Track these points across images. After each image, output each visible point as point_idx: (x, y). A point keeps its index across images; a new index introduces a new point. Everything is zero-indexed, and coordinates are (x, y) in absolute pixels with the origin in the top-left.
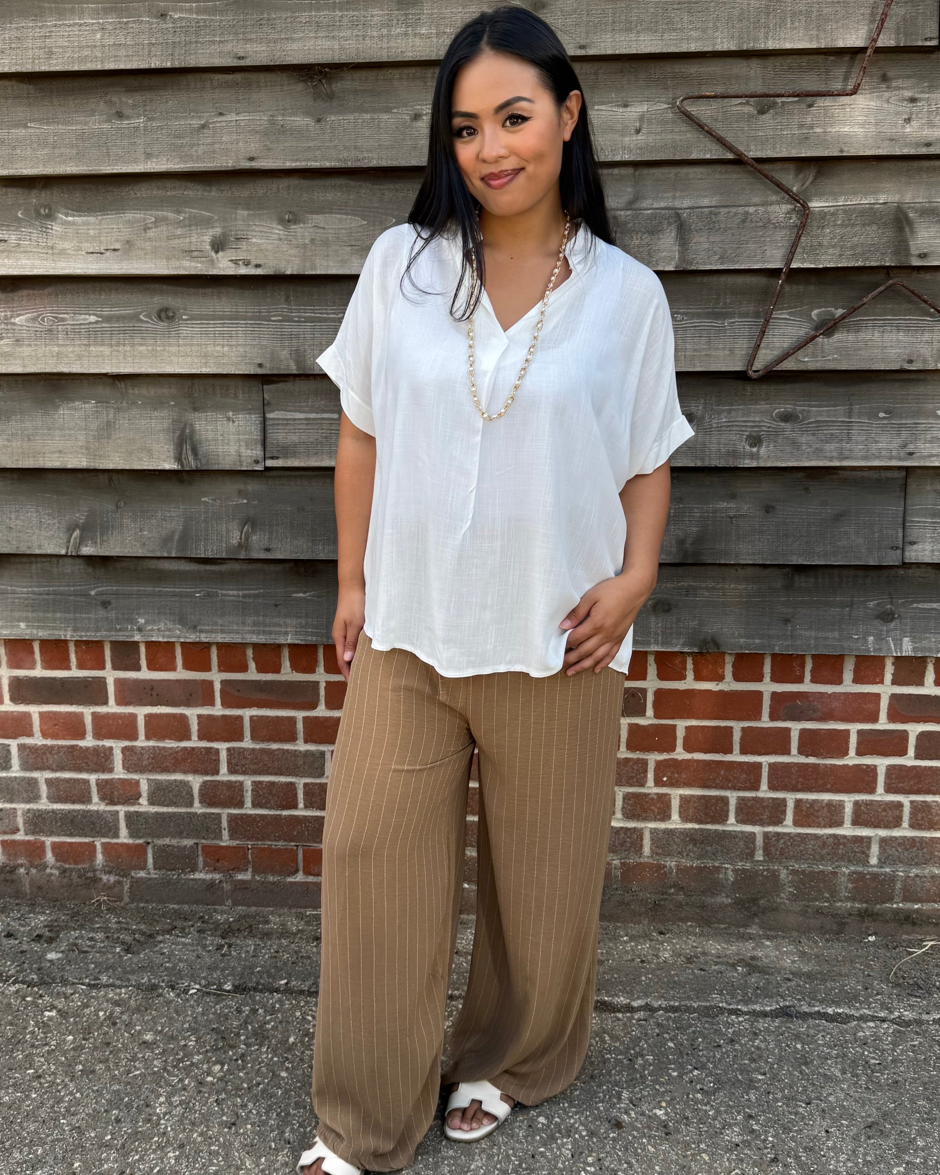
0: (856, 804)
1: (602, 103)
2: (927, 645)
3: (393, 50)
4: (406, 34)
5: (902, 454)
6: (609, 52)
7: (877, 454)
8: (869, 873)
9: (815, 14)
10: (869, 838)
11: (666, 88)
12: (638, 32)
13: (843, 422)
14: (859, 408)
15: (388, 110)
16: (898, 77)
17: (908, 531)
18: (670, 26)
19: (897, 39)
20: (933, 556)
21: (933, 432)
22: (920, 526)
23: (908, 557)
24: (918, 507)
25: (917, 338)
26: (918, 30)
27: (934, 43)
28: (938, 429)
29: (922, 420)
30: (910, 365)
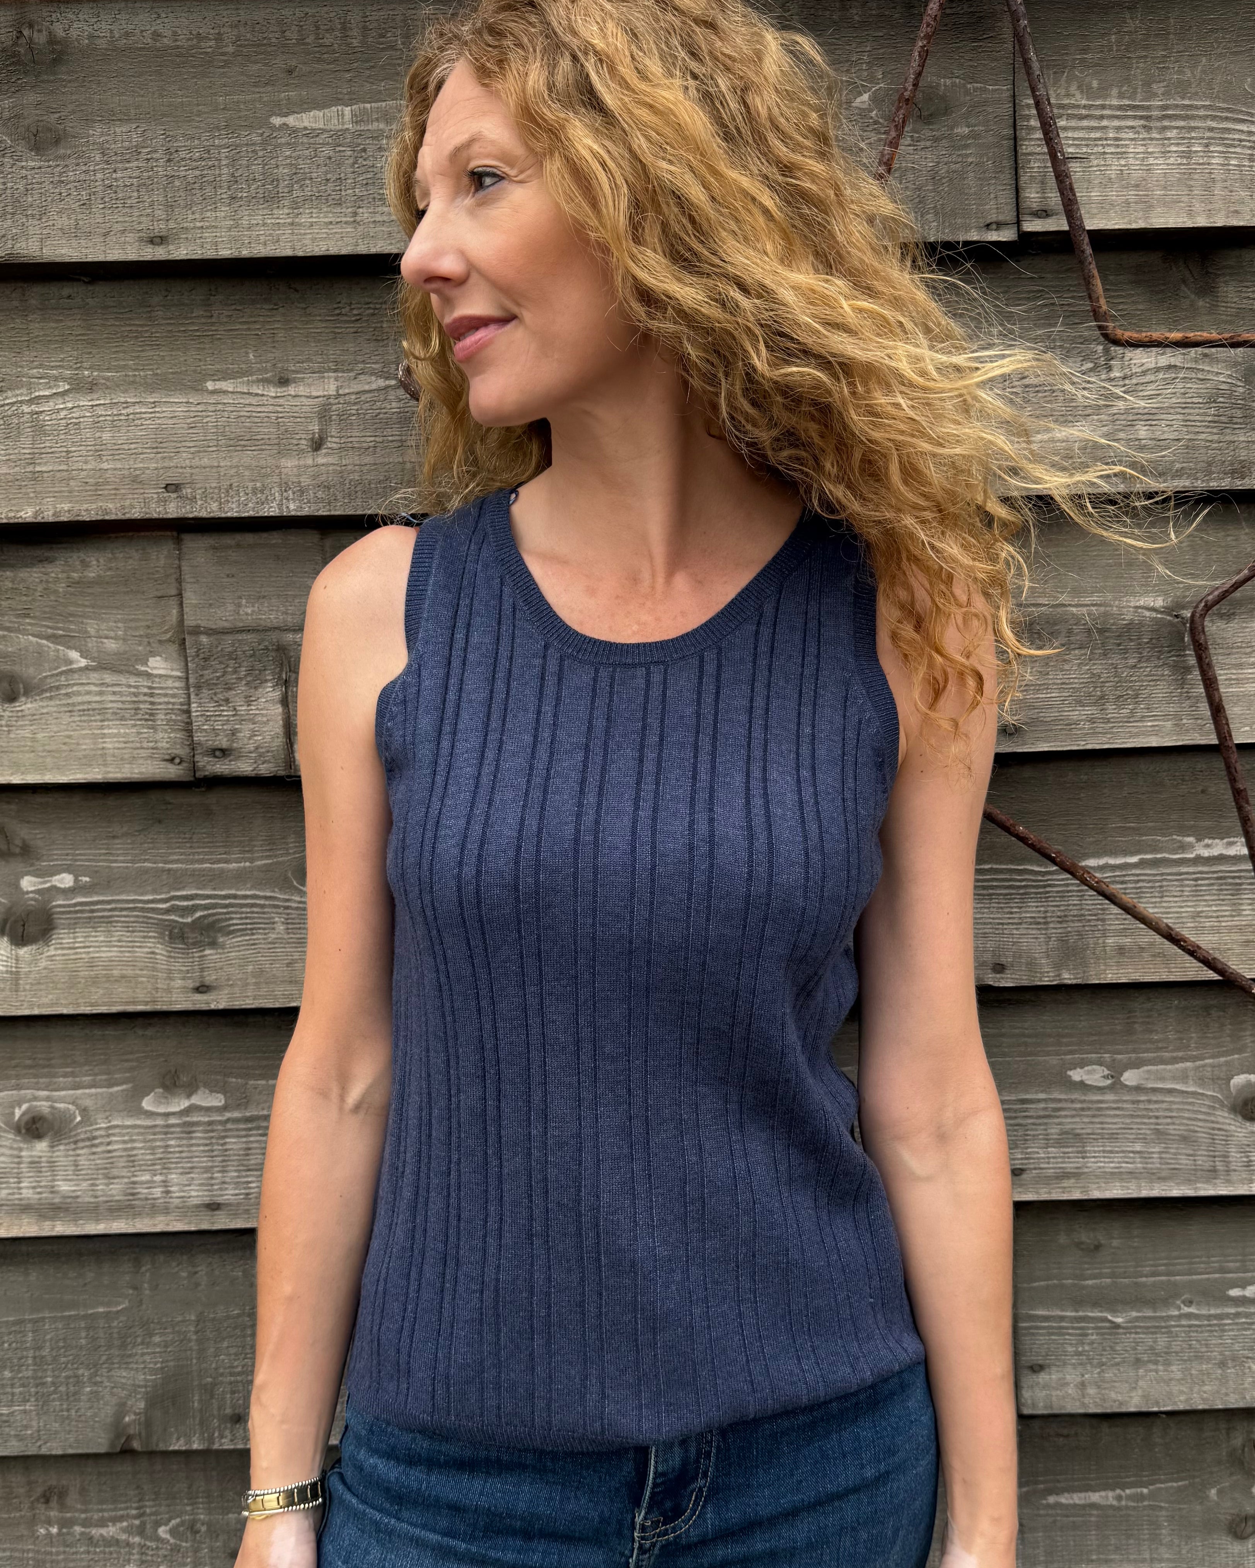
1: (225, 376)
6: (225, 253)
12: (295, 205)
17: (1026, 1341)
20: (1084, 1397)
21: (1064, 1120)
22: (1053, 1328)
23: (1029, 1402)
24: (1042, 1283)
25: (1011, 913)
26: (969, 205)
27: (1007, 235)
28: (1074, 1113)
29: (1036, 1092)
30: (998, 976)
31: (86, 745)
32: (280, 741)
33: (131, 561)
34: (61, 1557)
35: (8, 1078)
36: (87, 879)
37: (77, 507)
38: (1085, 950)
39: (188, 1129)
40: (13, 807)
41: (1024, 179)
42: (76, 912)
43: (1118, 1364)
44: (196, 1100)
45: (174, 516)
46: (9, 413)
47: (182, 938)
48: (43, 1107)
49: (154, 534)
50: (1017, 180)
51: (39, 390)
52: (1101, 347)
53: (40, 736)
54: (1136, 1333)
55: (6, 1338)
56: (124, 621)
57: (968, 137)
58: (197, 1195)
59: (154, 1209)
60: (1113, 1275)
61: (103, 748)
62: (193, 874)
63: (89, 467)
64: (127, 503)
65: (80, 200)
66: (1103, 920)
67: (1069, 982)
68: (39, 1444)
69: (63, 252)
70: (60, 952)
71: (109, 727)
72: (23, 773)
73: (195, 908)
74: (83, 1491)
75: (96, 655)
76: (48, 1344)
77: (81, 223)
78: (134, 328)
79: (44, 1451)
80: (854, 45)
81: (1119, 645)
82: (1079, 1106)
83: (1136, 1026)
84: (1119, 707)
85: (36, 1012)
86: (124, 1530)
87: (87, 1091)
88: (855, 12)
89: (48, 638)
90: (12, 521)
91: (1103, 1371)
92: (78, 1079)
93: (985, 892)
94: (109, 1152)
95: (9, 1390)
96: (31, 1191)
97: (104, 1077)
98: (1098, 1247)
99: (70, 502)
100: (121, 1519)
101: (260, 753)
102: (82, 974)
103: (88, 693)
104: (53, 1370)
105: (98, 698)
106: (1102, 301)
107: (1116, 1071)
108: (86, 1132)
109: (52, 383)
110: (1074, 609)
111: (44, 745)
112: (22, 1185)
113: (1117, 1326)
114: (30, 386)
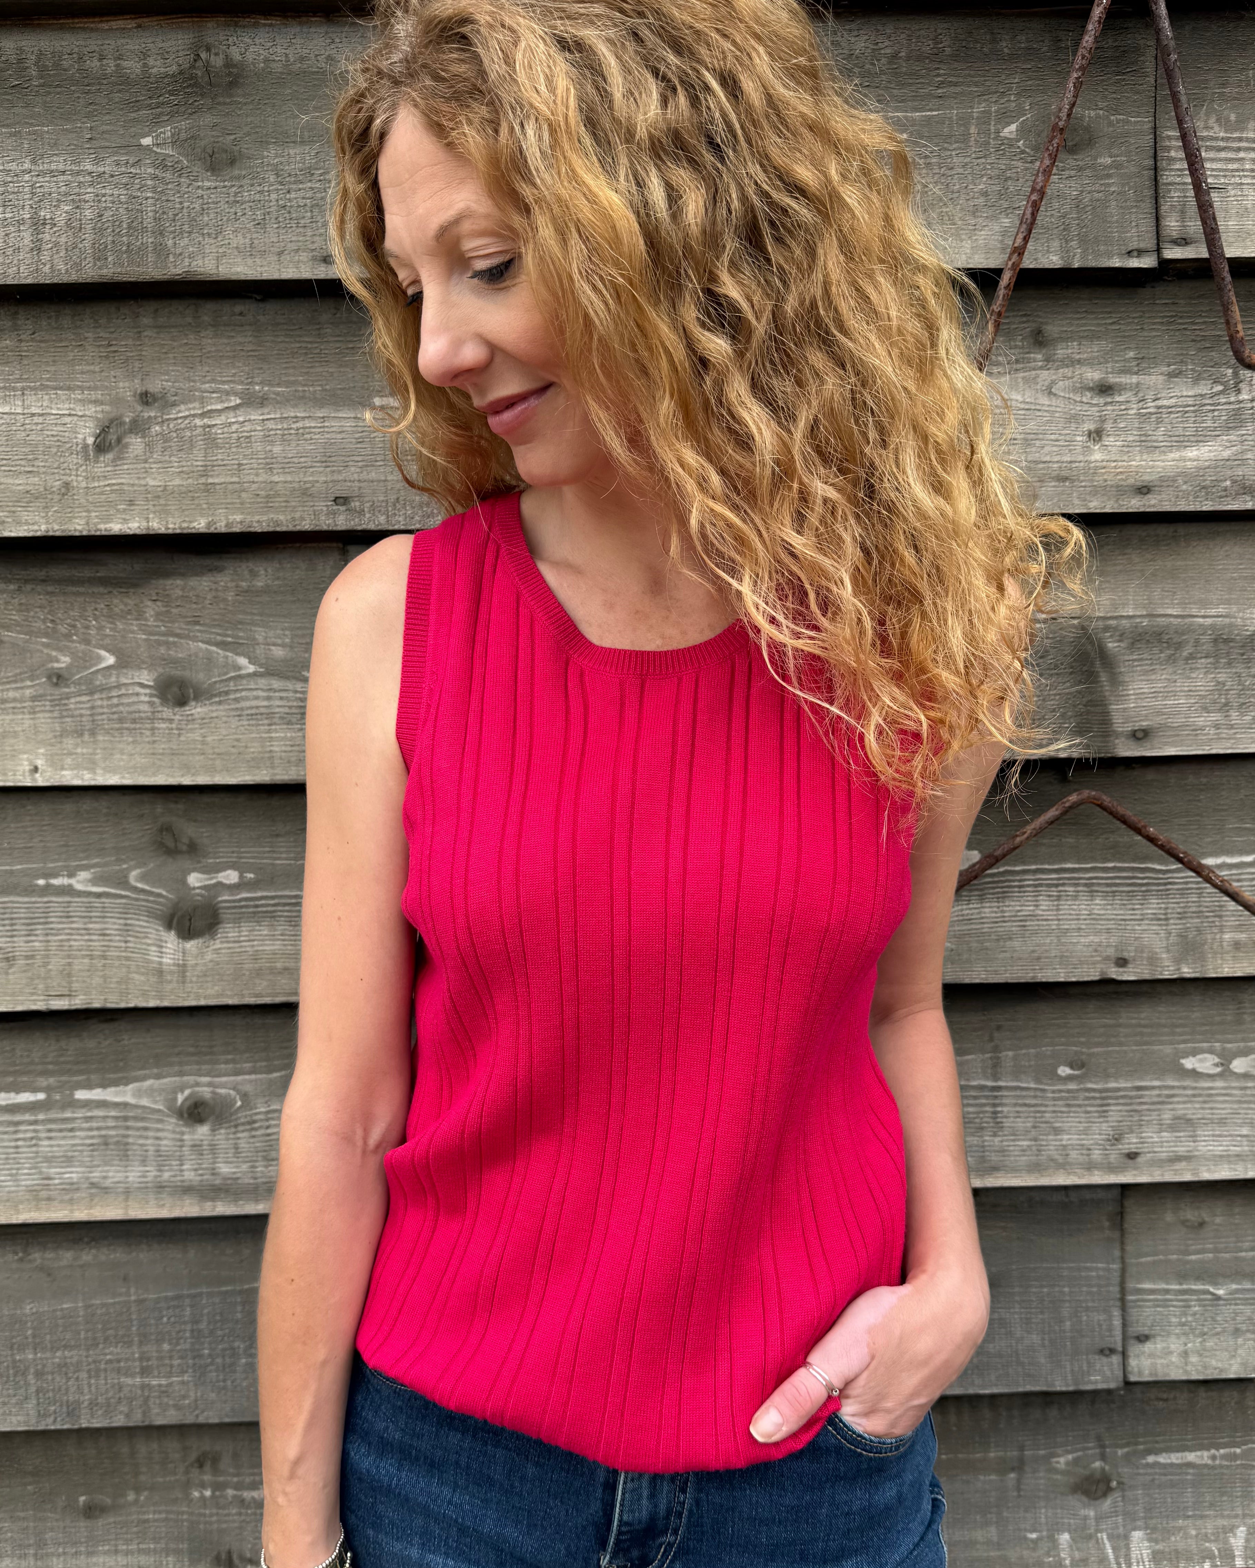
2: (1181, 1546)
5: (1113, 1157)
7: (1060, 1160)
13: (982, 1088)
14: (1015, 1058)
16: (1065, 339)
17: (1133, 1312)
19: (1065, 251)
20: (1186, 1364)
21: (1176, 1106)
22: (1157, 1300)
23: (1136, 1370)
24: (1149, 1259)
25: (1134, 909)
26: (1111, 232)
27: (1147, 262)
28: (1186, 1099)
29: (1151, 1080)
30: (1121, 970)
31: (255, 748)
33: (298, 572)
34: (214, 1518)
35: (171, 1064)
36: (252, 876)
37: (249, 518)
38: (1203, 945)
40: (180, 806)
41: (1164, 208)
42: (241, 907)
43: (1218, 1334)
45: (344, 528)
46: (182, 426)
48: (205, 1092)
49: (321, 545)
50: (1157, 209)
51: (212, 404)
52: (1231, 371)
53: (209, 739)
54: (1236, 1304)
55: (165, 1313)
56: (291, 629)
57: (1110, 167)
60: (1216, 1251)
61: (271, 751)
63: (260, 479)
64: (298, 515)
65: (254, 220)
66: (1220, 916)
67: (1188, 976)
68: (197, 1412)
69: (239, 270)
70: (225, 945)
71: (276, 731)
72: (193, 775)
74: (236, 1456)
75: (264, 661)
76: (205, 1318)
77: (256, 242)
78: (304, 345)
79: (201, 1420)
80: (1003, 77)
81: (1243, 654)
82: (1190, 1092)
83: (1246, 1016)
84: (1242, 714)
85: (202, 1002)
87: (247, 1077)
88: (1004, 44)
89: (217, 644)
90: (185, 531)
91: (1204, 1340)
92: (238, 1066)
93: (1108, 889)
94: (269, 1135)
95: (167, 1362)
96: (193, 1173)
97: (264, 1064)
98: (1202, 1224)
99: (242, 513)
102: (246, 966)
103: (257, 698)
104: (210, 1343)
105: (265, 703)
106: (1240, 327)
107: (1226, 1059)
108: (246, 1116)
109: (224, 398)
110: (1201, 620)
111: (213, 748)
112: (185, 1167)
113: (1218, 1298)
114: (202, 400)
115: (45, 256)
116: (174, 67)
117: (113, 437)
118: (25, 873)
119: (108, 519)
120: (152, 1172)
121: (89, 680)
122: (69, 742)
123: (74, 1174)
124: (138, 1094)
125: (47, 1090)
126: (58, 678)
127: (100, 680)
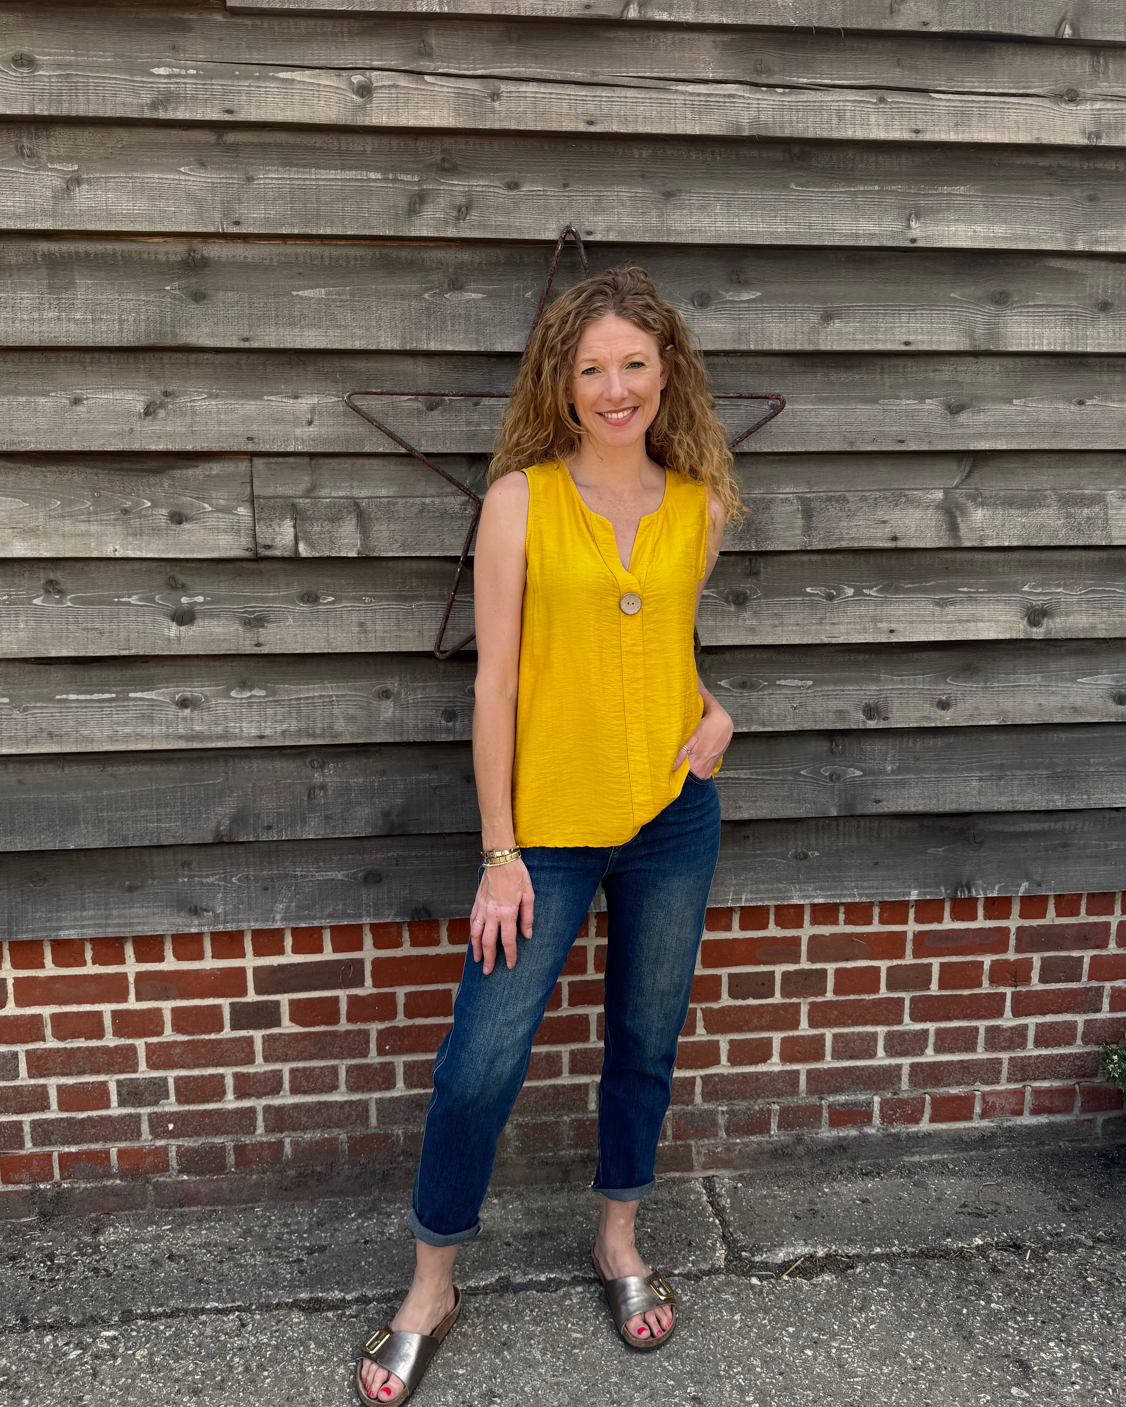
0: (572, 1053)
1: (272, 394)
3: (46, 335)
4: (59, 319)
6: (274, 346)
8: (588, 1120)
9: (473, 318)
10: (586, 1085)
11: (335, 381)
12: (302, 327)
15: (45, 394)
18: (333, 322)
31: (212, 542)
32: (292, 543)
33: (231, 468)
34: (190, 892)
35: (172, 682)
36: (210, 599)
37: (211, 445)
39: (250, 705)
40: (178, 568)
42: (205, 612)
44: (253, 693)
45: (250, 450)
46: (182, 405)
47: (250, 623)
48: (188, 694)
49: (240, 456)
51: (194, 397)
53: (192, 538)
55: (168, 794)
56: (227, 492)
58: (254, 732)
59: (236, 738)
61: (219, 544)
62: (254, 597)
63: (216, 429)
64: (231, 444)
65: (213, 322)
68: (183, 839)
69: (206, 342)
70: (198, 629)
71: (221, 535)
72: (184, 554)
73: (255, 612)
74: (199, 863)
75: (215, 506)
76: (187, 798)
77: (214, 331)
78: (234, 373)
79: (184, 842)
85: (188, 653)
86: (217, 879)
87: (207, 688)
89: (196, 498)
90: (183, 450)
92: (203, 683)
94: (216, 714)
95: (169, 816)
96: (182, 730)
97: (213, 682)
99: (208, 443)
100: (216, 874)
101: (284, 547)
102: (207, 637)
103: (213, 521)
104: (189, 808)
105: (216, 523)
109: (199, 394)
111: (193, 542)
112: (179, 727)
114: (190, 395)
115: (124, 335)
116: (180, 259)
117: (151, 410)
118: (109, 596)
119: (149, 444)
120: (164, 729)
121: (139, 512)
122: (130, 538)
123: (128, 730)
124: (158, 695)
125: (117, 693)
126: (126, 511)
127: (144, 513)
